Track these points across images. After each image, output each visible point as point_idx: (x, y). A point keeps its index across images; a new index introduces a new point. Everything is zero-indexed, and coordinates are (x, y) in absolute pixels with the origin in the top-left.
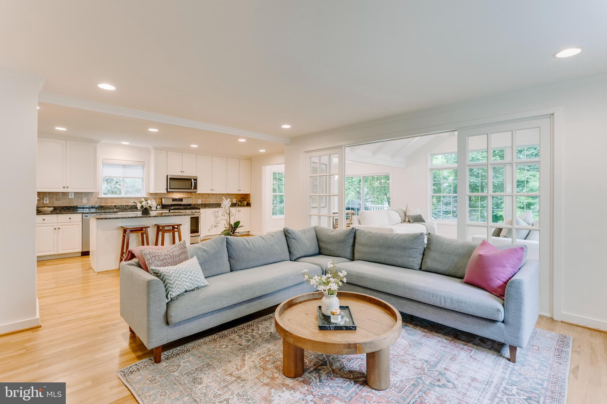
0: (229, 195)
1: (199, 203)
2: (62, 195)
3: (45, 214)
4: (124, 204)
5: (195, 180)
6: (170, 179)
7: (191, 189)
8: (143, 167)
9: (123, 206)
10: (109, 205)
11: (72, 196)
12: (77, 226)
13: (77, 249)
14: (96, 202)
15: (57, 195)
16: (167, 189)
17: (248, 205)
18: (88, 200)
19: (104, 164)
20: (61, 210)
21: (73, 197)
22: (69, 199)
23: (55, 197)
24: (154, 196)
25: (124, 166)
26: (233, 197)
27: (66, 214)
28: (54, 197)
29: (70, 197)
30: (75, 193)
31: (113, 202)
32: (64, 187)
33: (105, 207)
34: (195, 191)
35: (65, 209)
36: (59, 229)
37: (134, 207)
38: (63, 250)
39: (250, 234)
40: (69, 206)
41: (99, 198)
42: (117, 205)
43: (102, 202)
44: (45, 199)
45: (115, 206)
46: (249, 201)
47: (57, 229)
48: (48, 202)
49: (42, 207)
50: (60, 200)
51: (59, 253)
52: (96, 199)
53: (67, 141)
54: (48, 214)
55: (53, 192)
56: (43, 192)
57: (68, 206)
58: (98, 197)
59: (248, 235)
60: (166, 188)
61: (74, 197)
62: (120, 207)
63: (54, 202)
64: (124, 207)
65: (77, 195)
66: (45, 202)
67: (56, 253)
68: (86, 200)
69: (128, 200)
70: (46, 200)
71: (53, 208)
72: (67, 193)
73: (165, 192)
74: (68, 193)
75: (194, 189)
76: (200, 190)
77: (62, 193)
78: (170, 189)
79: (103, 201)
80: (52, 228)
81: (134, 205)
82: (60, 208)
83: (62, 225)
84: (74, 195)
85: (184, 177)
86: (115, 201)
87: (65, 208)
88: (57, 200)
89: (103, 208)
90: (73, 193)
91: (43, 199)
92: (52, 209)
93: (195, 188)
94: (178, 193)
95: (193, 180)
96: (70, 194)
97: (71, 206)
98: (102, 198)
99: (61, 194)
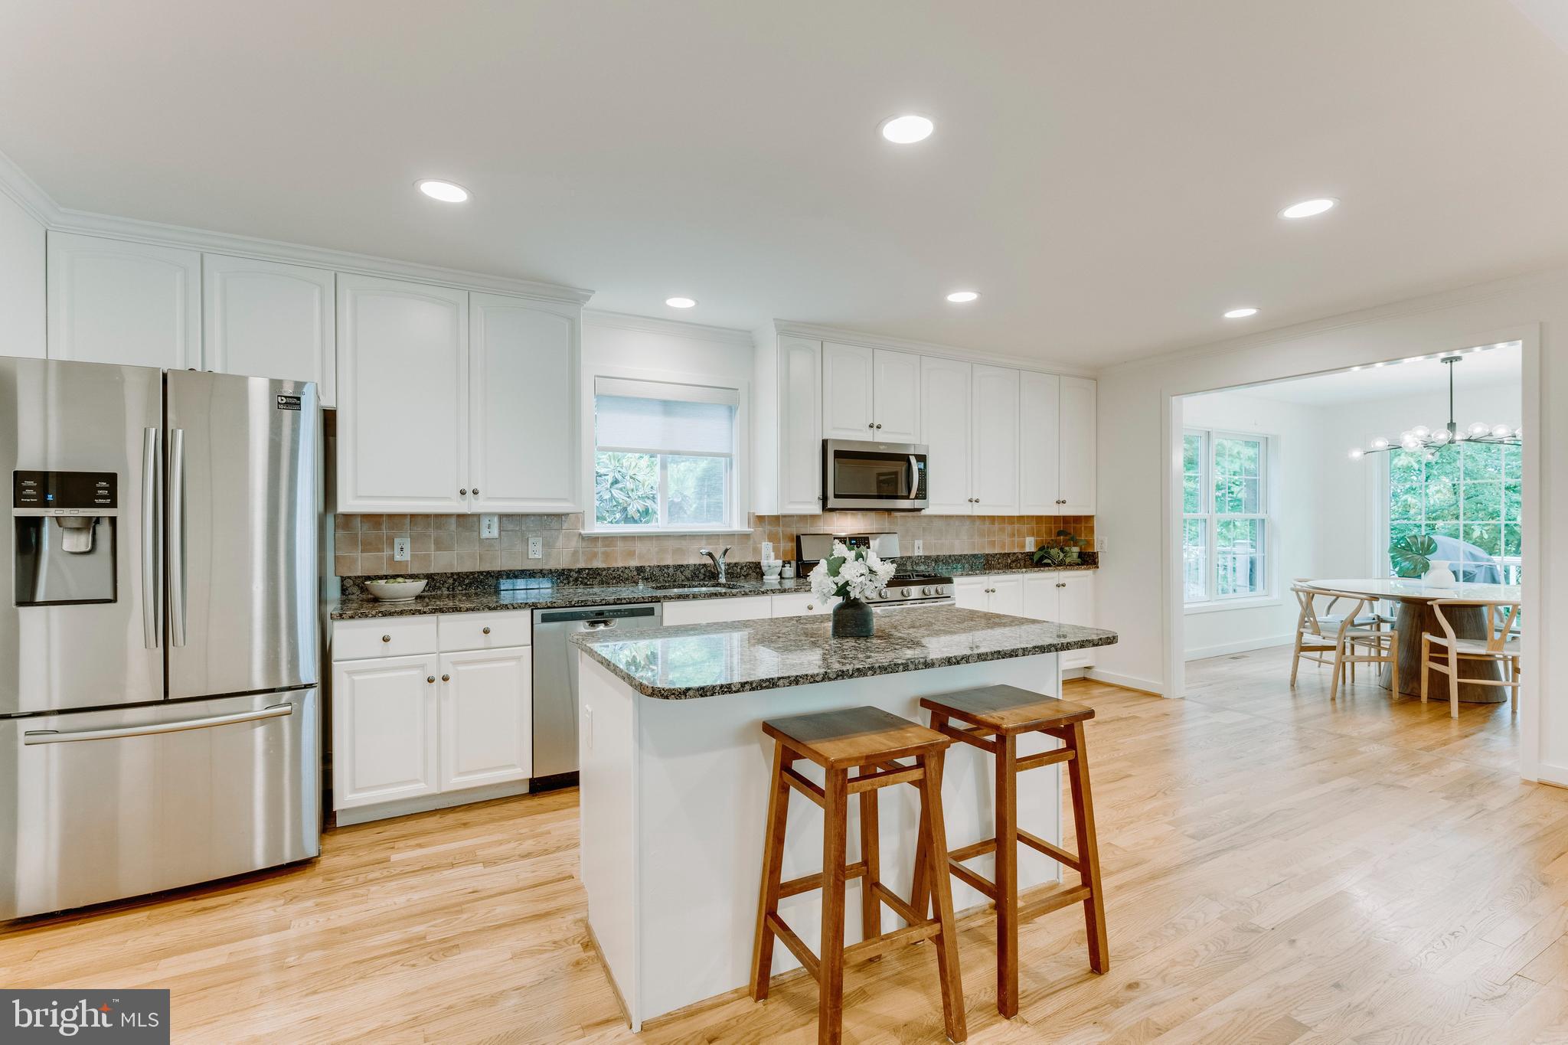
0: (1013, 523)
1: (916, 554)
2: (458, 525)
3: (391, 614)
4: (669, 561)
5: (921, 458)
6: (838, 454)
7: (907, 497)
8: (731, 410)
9: (668, 567)
10: (620, 564)
11: (490, 531)
12: (512, 663)
13: (513, 766)
14: (575, 553)
15: (438, 527)
16: (824, 499)
17: (1088, 560)
18: (547, 545)
19: (599, 397)
20: (453, 589)
21: (495, 533)
22: (481, 541)
23: (432, 532)
24: (768, 528)
25: (668, 407)
26: (1025, 528)
27: (473, 610)
28: (430, 536)
29: (485, 534)
30: (502, 517)
31: (631, 554)
32: (463, 493)
33: (604, 573)
34: (918, 504)
35: (470, 585)
36: (445, 679)
37: (702, 571)
38: (461, 774)
39: (1093, 677)
40: (481, 573)
41: (583, 537)
42: (646, 564)
43: (595, 555)
44: (397, 540)
45: (640, 570)
46: (1090, 543)
47: (438, 679)
48: (406, 556)
49: (386, 577)
50: (449, 548)
51: (444, 789)
52: (574, 543)
53: (472, 294)
54: (401, 613)
55: (427, 516)
56: (391, 516)
57: (477, 569)
58: (583, 532)
59: (1085, 679)
60: (818, 492)
61: (500, 535)
62: (657, 572)
63: (429, 555)
64: (671, 571)
65: (510, 527)
66: (397, 558)
67: (434, 790)
68: (539, 547)
69: (684, 543)
70: (402, 549)
71: (424, 582)
72: (475, 519)
73: (816, 509)
74: (478, 516)
75: (916, 498)
76: (936, 504)
77: (459, 516)
78: (836, 496)
79: (600, 549)
80: (419, 676)
81: (705, 565)
82: (451, 581)
83: (456, 663)
84: (500, 527)
85: (882, 450)
86: (639, 547)
87: (467, 581)
88: (439, 545)
89: (599, 578)
90: (496, 519)
91: (392, 545)
92: (419, 585)
93: (922, 494)
94: (860, 513)
95: (913, 460)
96: (485, 522)
97: (488, 572)
98: (593, 539)
99: (453, 520)
